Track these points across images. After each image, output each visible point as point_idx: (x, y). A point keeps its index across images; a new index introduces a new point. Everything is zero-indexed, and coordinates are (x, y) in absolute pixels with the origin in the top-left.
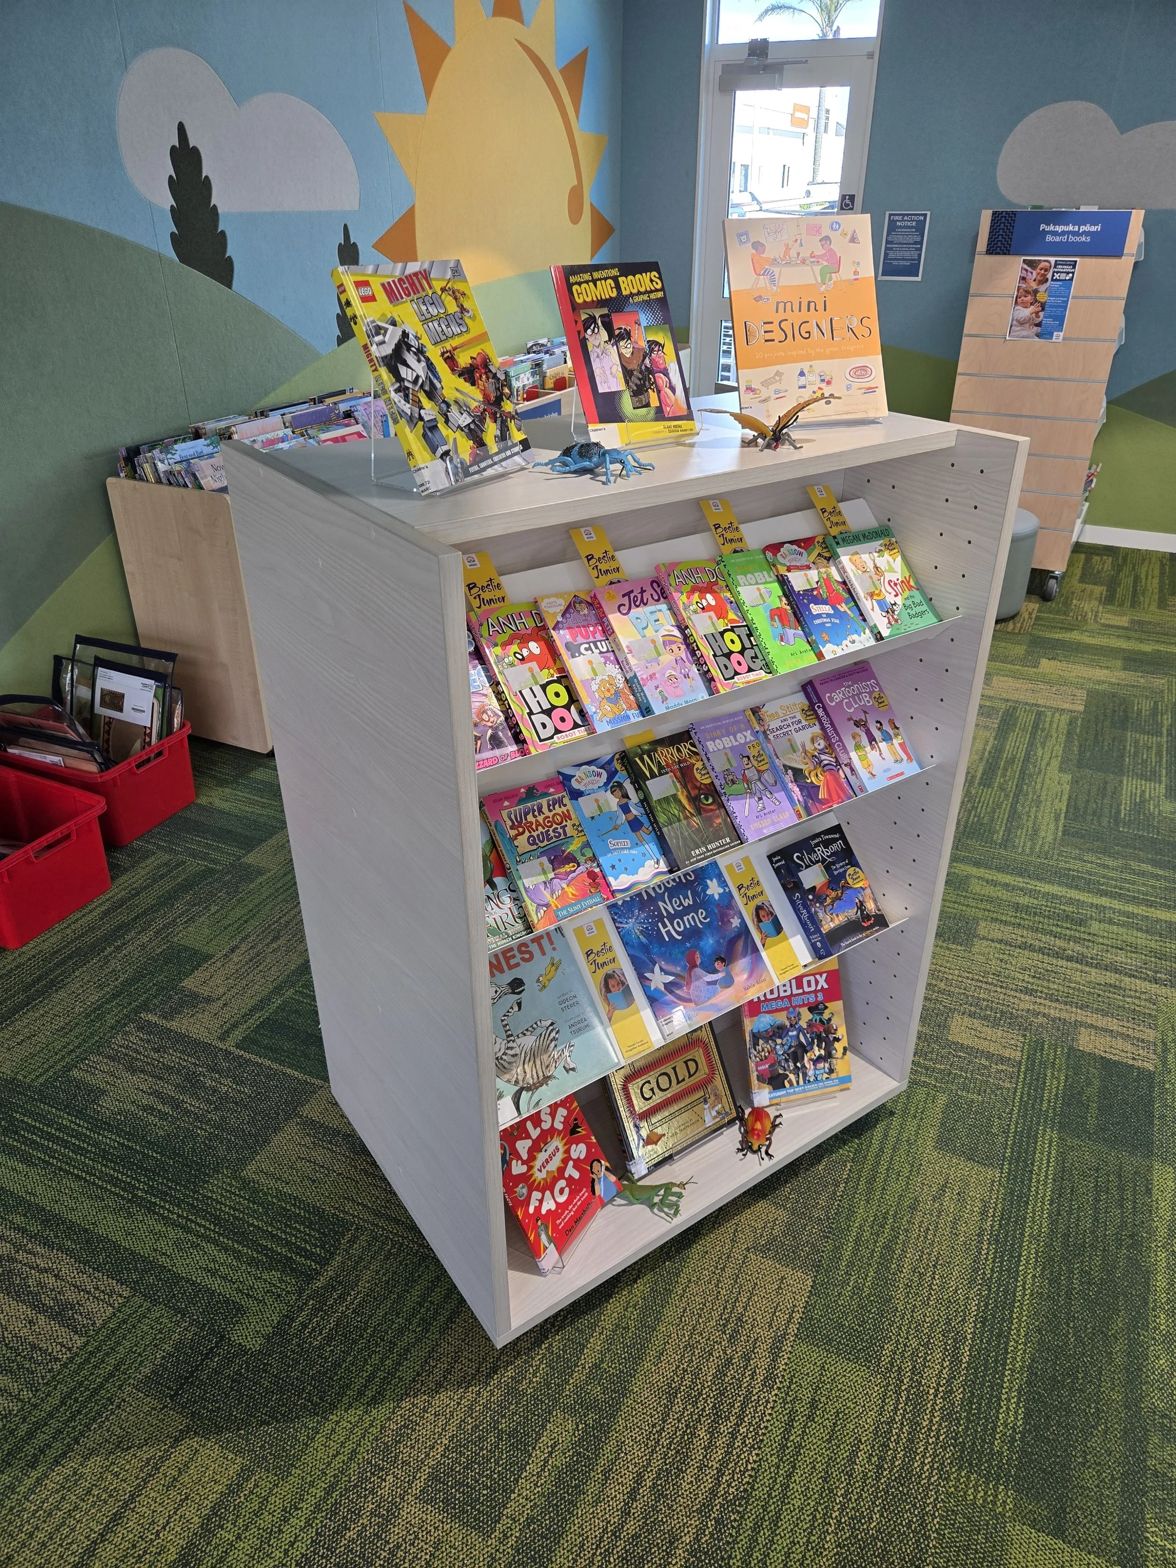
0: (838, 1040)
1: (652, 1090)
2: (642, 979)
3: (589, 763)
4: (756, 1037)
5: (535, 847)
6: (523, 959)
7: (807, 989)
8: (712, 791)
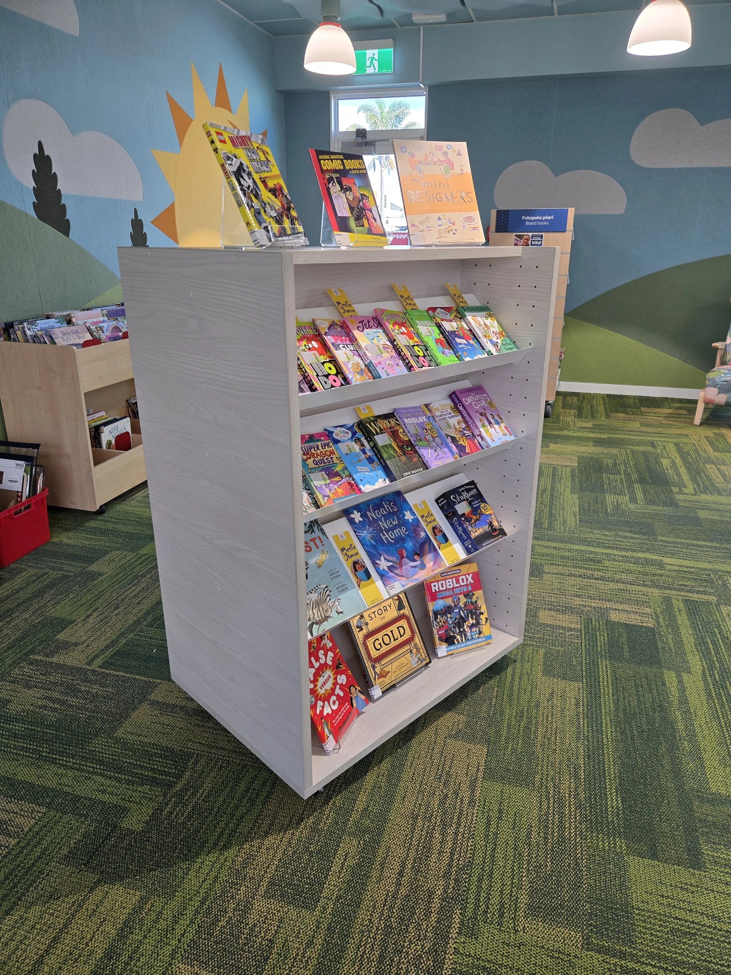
0: (482, 613)
1: (380, 644)
4: (436, 613)
5: (317, 466)
7: (462, 584)
8: (409, 443)
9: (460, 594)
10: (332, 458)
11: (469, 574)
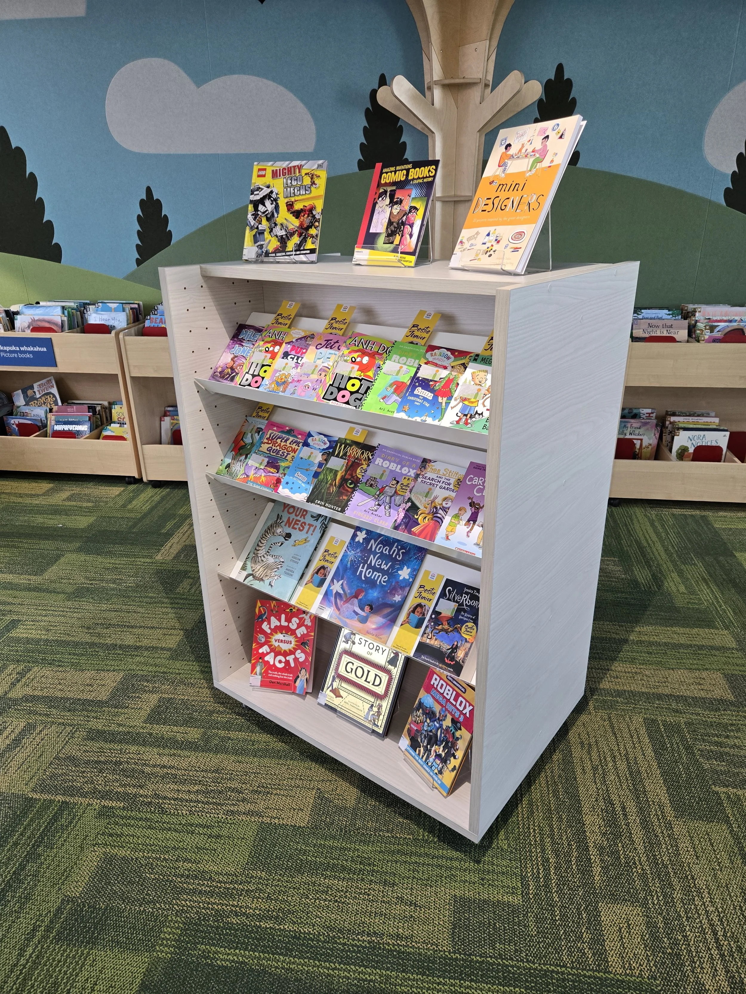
1: (352, 669)
2: (332, 581)
3: (325, 436)
5: (268, 452)
6: (299, 528)
7: (458, 706)
8: (356, 482)
9: (451, 713)
10: (288, 454)
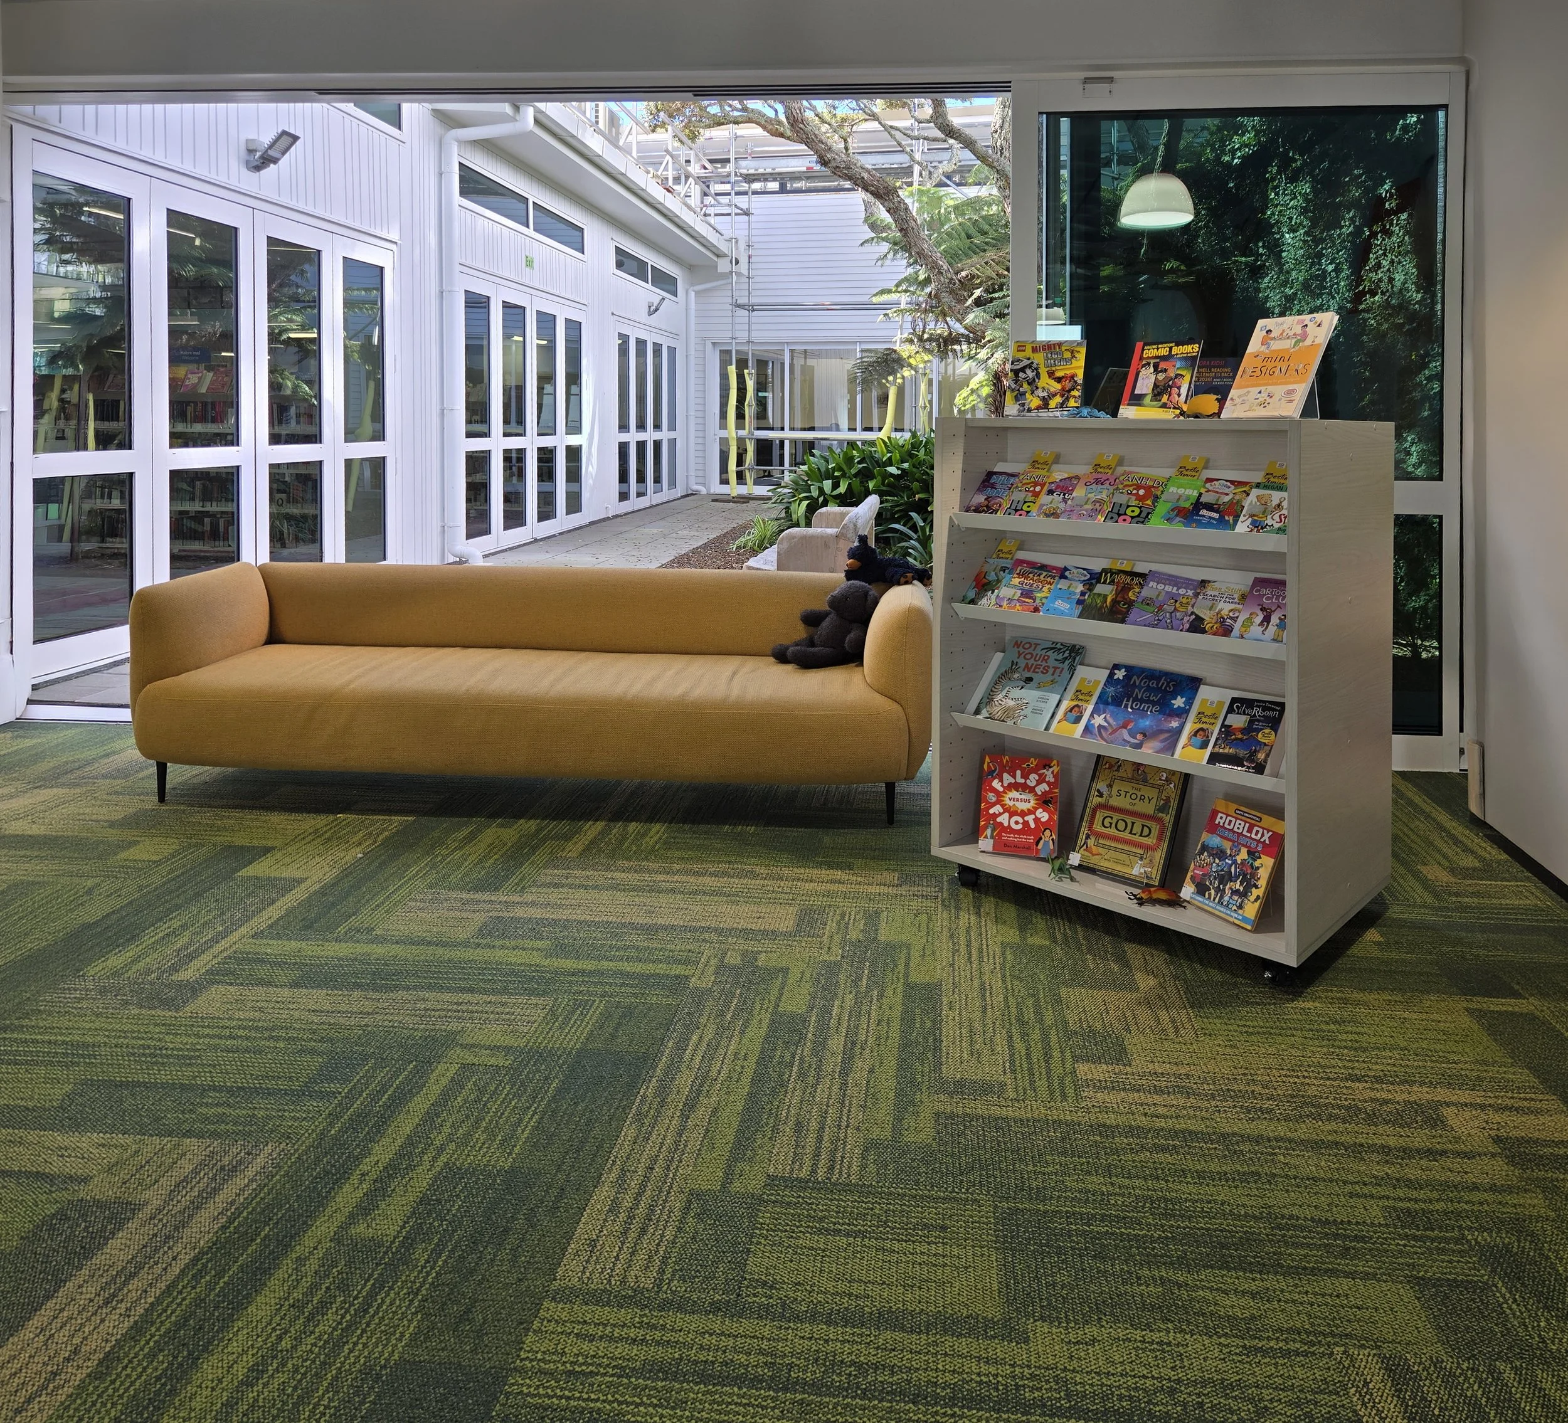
1: (1111, 823)
3: (1085, 568)
4: (1205, 848)
7: (1253, 836)
8: (1130, 603)
9: (1245, 846)
10: (1043, 586)
11: (1268, 831)
